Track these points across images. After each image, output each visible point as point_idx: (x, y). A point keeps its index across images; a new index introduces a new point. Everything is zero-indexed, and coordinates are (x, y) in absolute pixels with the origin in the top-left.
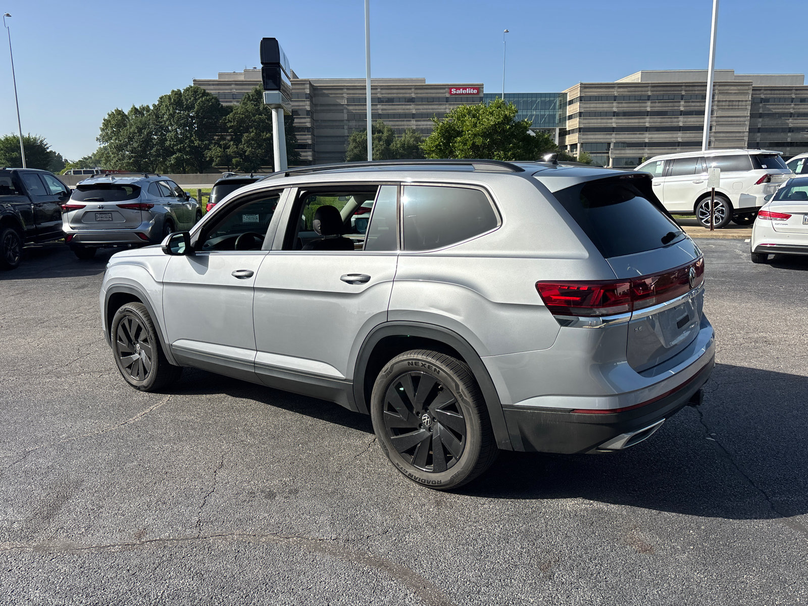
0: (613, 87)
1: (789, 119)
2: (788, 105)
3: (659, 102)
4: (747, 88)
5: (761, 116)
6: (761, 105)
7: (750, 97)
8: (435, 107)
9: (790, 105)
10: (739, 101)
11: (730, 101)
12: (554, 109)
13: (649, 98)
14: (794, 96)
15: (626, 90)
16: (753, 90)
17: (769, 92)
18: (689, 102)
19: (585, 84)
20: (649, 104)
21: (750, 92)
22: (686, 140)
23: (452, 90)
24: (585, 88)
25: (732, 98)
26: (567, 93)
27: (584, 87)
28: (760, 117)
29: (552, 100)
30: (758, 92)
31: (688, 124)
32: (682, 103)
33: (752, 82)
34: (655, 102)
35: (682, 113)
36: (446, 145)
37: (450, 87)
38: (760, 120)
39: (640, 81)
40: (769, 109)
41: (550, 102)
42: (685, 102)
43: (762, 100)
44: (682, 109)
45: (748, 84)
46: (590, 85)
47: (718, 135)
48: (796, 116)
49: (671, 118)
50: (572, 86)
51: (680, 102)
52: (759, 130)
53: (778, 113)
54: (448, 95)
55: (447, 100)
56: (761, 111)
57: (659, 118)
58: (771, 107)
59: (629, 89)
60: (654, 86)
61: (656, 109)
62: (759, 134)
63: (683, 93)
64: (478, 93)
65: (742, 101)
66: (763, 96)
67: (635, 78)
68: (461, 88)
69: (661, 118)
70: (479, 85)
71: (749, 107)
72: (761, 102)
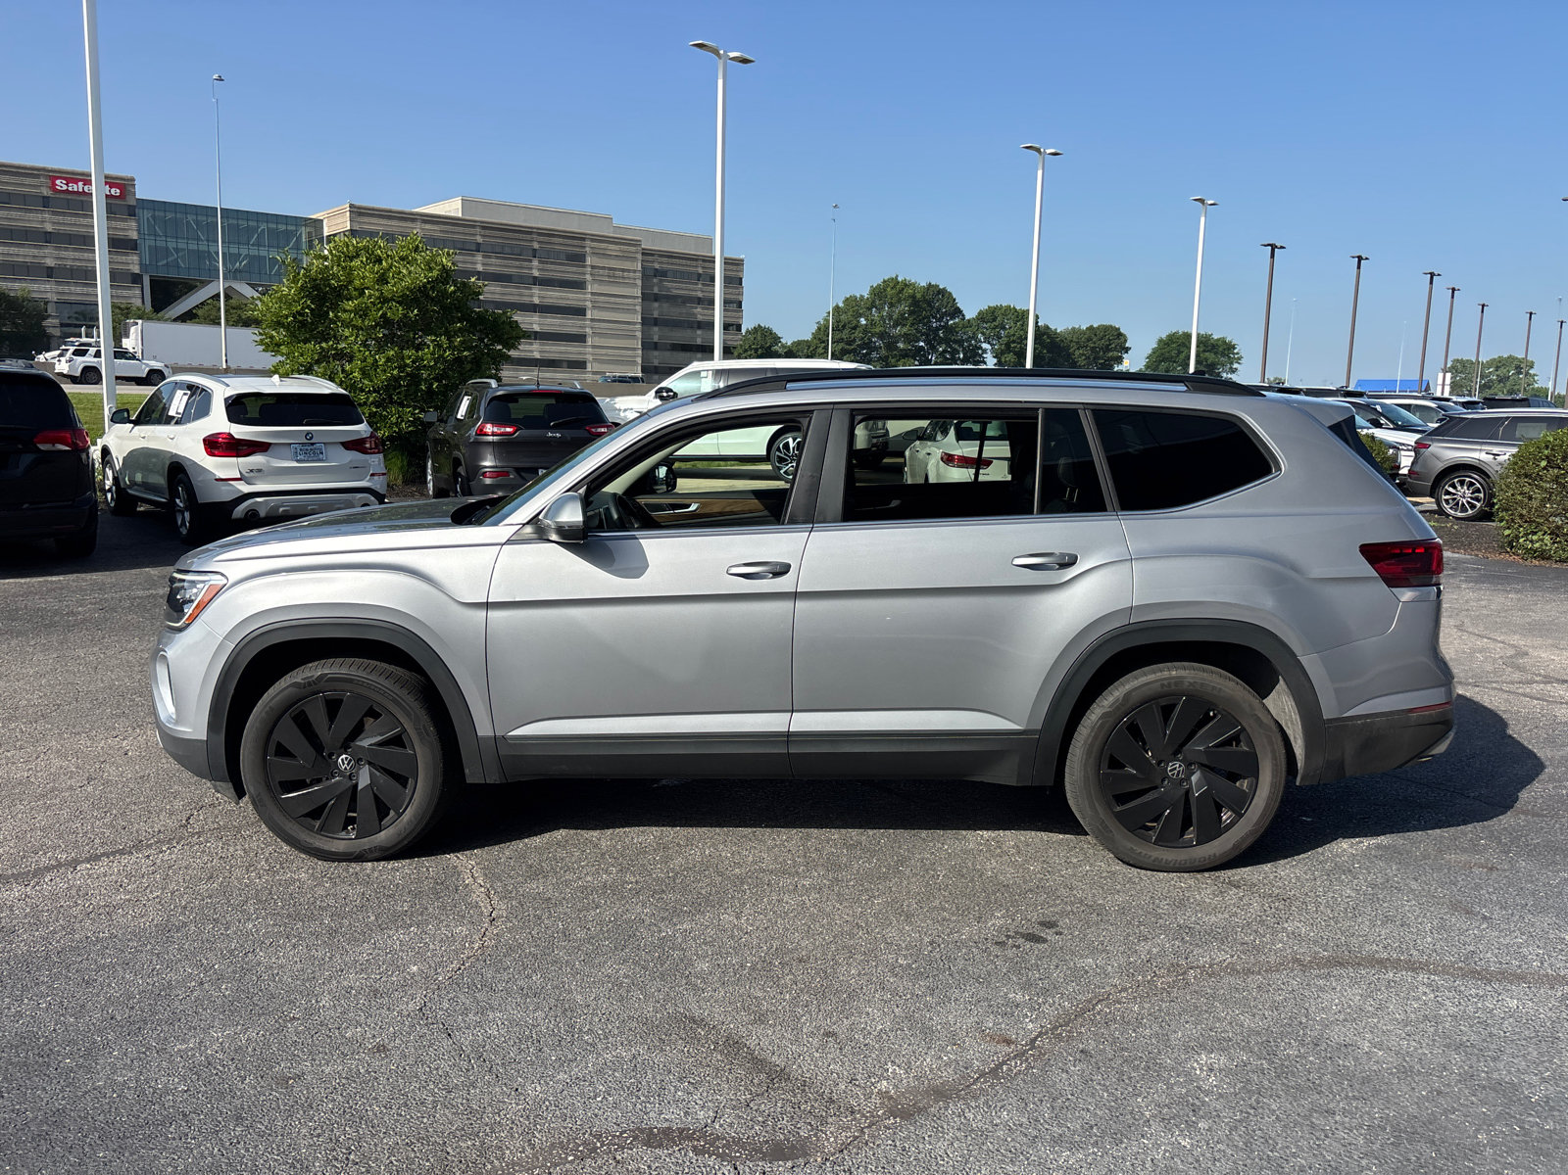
0: (413, 220)
1: (696, 308)
2: (693, 284)
3: (497, 258)
4: (633, 249)
5: (656, 298)
6: (655, 280)
7: (640, 265)
8: (14, 214)
9: (697, 284)
10: (623, 270)
11: (610, 269)
12: (298, 249)
13: (478, 248)
14: (700, 271)
15: (435, 227)
16: (643, 254)
17: (665, 259)
18: (547, 263)
19: (359, 208)
20: (479, 258)
21: (639, 256)
22: (546, 329)
23: (58, 182)
24: (361, 214)
25: (613, 264)
26: (322, 220)
27: (357, 212)
28: (656, 300)
29: (292, 231)
30: (650, 258)
31: (549, 301)
32: (535, 263)
33: (640, 241)
34: (490, 257)
35: (536, 281)
36: (320, 315)
37: (53, 175)
38: (656, 305)
39: (460, 215)
40: (668, 289)
41: (288, 235)
42: (540, 262)
43: (657, 273)
44: (536, 273)
45: (635, 243)
46: (369, 209)
47: (597, 324)
48: (706, 303)
49: (519, 288)
50: (333, 208)
51: (531, 261)
52: (656, 322)
53: (681, 297)
54: (46, 192)
55: (46, 202)
56: (656, 290)
57: (498, 286)
58: (669, 284)
59: (443, 227)
60: (486, 227)
61: (491, 269)
62: (656, 329)
63: (536, 246)
64: (122, 196)
65: (629, 271)
66: (657, 266)
67: (452, 208)
68: (81, 180)
69: (502, 286)
70: (124, 180)
71: (639, 282)
72: (655, 276)
